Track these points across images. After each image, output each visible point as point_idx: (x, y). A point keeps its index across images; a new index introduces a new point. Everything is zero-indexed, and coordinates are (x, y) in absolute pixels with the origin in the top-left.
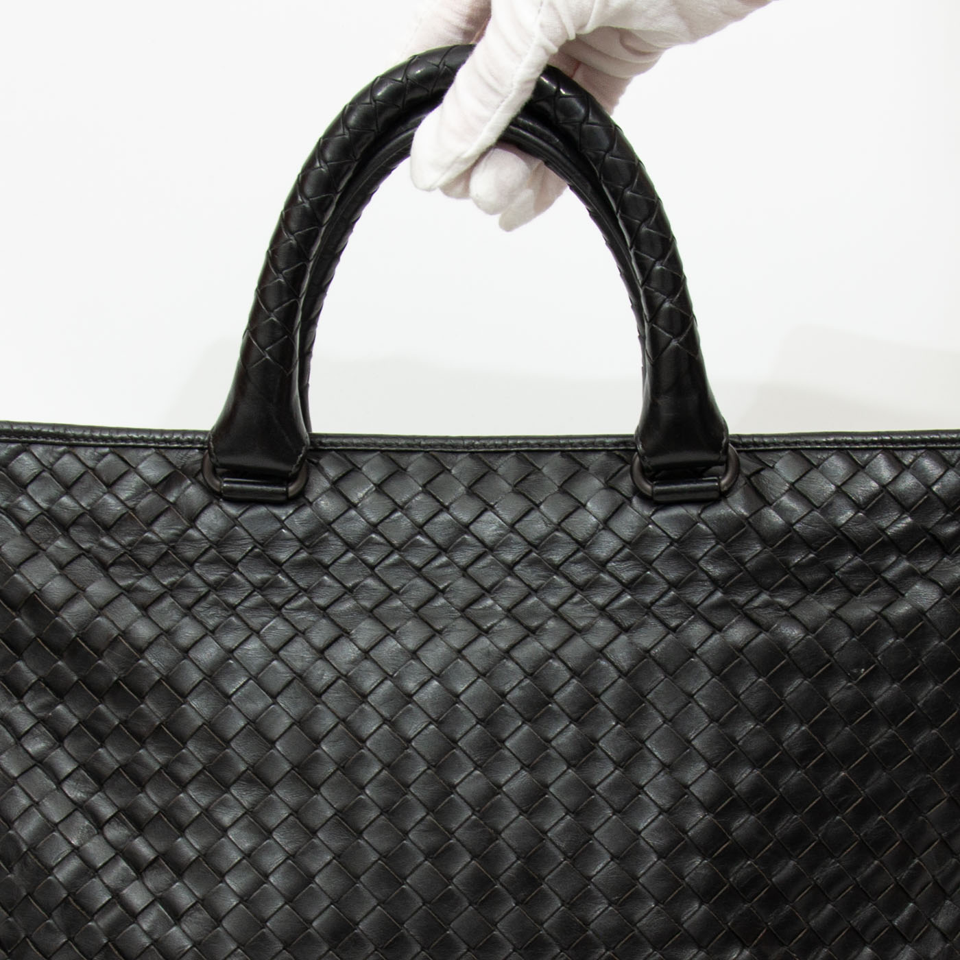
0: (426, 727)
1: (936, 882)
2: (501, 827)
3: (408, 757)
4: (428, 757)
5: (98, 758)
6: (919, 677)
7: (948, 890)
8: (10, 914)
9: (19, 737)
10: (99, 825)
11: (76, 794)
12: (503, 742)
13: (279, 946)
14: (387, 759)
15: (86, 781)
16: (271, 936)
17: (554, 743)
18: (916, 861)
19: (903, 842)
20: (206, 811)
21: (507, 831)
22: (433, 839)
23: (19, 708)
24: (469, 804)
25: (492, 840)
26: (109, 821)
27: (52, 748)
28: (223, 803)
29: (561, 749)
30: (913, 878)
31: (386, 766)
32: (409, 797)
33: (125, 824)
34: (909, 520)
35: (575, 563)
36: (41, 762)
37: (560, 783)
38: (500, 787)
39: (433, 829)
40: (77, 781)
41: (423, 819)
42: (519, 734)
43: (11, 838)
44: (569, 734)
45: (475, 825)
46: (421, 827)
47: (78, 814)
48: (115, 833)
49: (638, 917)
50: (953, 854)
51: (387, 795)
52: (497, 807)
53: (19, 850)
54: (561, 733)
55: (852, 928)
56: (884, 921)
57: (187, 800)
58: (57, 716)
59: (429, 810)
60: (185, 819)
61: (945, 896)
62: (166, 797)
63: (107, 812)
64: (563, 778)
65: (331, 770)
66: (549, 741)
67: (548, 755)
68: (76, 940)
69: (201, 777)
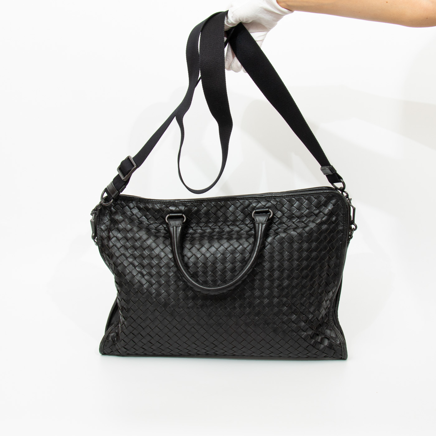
0: (211, 255)
1: (318, 283)
2: (227, 275)
3: (207, 261)
4: (211, 262)
5: (143, 262)
6: (312, 242)
7: (321, 285)
8: (126, 295)
9: (127, 258)
10: (143, 276)
11: (139, 270)
12: (226, 258)
13: (182, 300)
14: (203, 262)
15: (140, 267)
16: (180, 298)
17: (237, 258)
18: (314, 279)
19: (311, 276)
20: (166, 273)
21: (228, 276)
22: (213, 278)
23: (127, 252)
24: (220, 271)
25: (225, 278)
26: (145, 275)
27: (134, 260)
28: (169, 271)
29: (238, 259)
30: (314, 283)
31: (203, 263)
32: (208, 269)
33: (148, 275)
34: (308, 210)
35: (241, 225)
36: (131, 263)
37: (238, 266)
38: (226, 267)
39: (213, 276)
40: (139, 267)
41: (211, 274)
42: (230, 257)
43: (126, 279)
44: (240, 256)
45: (221, 275)
46: (210, 276)
47: (139, 274)
48: (146, 277)
49: (255, 293)
50: (322, 277)
51: (203, 269)
52: (226, 271)
53: (127, 281)
54: (238, 256)
55: (302, 294)
56: (308, 292)
57: (162, 271)
58: (135, 254)
59: (212, 272)
60: (162, 274)
61: (321, 286)
62: (158, 270)
63: (145, 273)
64: (239, 265)
65: (192, 264)
66: (236, 258)
67: (236, 261)
68: (140, 299)
69: (165, 266)
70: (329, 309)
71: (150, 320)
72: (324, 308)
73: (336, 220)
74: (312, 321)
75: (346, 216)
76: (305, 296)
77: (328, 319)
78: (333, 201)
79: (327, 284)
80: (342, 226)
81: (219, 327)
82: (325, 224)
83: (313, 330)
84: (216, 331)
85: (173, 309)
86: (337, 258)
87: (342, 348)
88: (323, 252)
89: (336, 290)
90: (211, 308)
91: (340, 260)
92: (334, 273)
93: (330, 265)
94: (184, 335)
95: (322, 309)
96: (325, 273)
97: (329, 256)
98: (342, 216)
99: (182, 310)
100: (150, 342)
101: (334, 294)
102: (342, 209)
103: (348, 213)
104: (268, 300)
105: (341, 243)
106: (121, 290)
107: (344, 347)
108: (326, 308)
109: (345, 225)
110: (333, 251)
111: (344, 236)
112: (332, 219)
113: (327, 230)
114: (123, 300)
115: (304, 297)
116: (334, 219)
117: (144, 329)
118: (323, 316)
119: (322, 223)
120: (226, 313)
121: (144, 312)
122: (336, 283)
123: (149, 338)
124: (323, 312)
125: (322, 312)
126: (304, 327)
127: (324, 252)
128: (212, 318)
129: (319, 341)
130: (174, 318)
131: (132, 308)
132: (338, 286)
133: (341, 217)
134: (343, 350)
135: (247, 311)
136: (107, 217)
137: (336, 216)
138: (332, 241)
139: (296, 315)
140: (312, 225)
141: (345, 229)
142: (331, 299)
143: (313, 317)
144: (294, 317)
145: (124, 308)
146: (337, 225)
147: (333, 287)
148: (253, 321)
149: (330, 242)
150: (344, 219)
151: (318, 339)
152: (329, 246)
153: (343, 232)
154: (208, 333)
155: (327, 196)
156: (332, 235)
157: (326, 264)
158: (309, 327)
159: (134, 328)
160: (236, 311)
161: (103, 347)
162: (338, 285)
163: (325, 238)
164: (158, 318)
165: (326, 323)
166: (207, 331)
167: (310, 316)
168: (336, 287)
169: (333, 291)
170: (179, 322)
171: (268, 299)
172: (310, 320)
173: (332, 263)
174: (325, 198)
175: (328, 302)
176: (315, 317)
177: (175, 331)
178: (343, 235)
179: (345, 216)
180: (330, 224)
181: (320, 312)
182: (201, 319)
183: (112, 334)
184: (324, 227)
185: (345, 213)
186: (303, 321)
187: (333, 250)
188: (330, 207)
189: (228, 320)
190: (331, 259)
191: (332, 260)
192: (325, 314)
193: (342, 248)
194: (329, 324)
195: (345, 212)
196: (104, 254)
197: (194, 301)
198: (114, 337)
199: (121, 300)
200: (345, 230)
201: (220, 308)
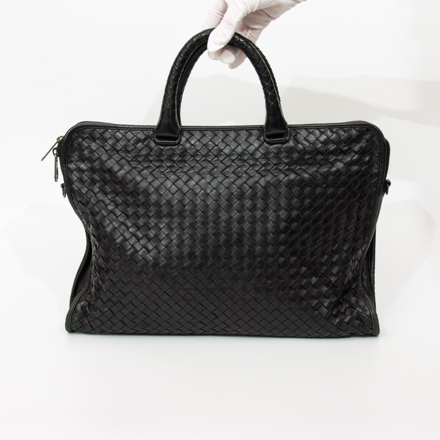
0: (213, 202)
1: (344, 238)
2: (232, 227)
3: (208, 209)
4: (213, 210)
5: (127, 211)
6: (339, 187)
7: (347, 240)
8: (105, 251)
9: (106, 206)
10: (128, 228)
11: (121, 220)
12: (232, 205)
13: (176, 259)
14: (203, 210)
15: (124, 217)
16: (173, 256)
17: (246, 206)
18: (339, 233)
19: (335, 229)
20: (156, 224)
21: (234, 228)
22: (215, 231)
23: (106, 198)
24: (224, 221)
25: (230, 231)
26: (130, 227)
27: (115, 208)
28: (160, 222)
29: (248, 207)
30: (337, 238)
31: (202, 212)
32: (209, 220)
33: (134, 228)
34: (335, 146)
35: (250, 159)
36: (112, 212)
37: (247, 216)
38: (232, 217)
39: (215, 228)
40: (122, 217)
41: (212, 225)
42: (237, 203)
43: (105, 231)
44: (249, 203)
45: (226, 227)
46: (212, 228)
47: (122, 225)
48: (132, 230)
49: (268, 250)
50: (348, 231)
51: (203, 219)
52: (231, 222)
53: (107, 234)
54: (247, 203)
55: (322, 251)
56: (330, 249)
57: (151, 221)
58: (116, 200)
59: (214, 223)
60: (151, 226)
61: (346, 242)
62: (145, 221)
63: (130, 225)
64: (248, 214)
65: (188, 213)
66: (244, 205)
67: (244, 209)
68: (122, 258)
69: (155, 215)
70: (357, 271)
71: (135, 284)
72: (351, 269)
73: (369, 161)
74: (336, 285)
75: (383, 156)
76: (326, 253)
77: (357, 285)
78: (367, 136)
79: (355, 240)
80: (377, 168)
81: (222, 293)
82: (356, 165)
83: (337, 296)
84: (218, 298)
85: (163, 270)
86: (369, 208)
87: (372, 319)
88: (351, 200)
89: (366, 248)
90: (213, 268)
91: (372, 211)
92: (364, 227)
93: (359, 217)
94: (176, 303)
95: (349, 271)
96: (353, 226)
97: (359, 206)
98: (378, 156)
99: (176, 271)
100: (132, 313)
101: (364, 253)
102: (378, 147)
103: (385, 151)
104: (284, 259)
105: (375, 189)
106: (99, 245)
107: (375, 317)
108: (354, 270)
109: (381, 168)
110: (364, 199)
111: (379, 181)
112: (364, 159)
113: (357, 172)
114: (101, 257)
115: (326, 255)
116: (367, 159)
117: (125, 296)
118: (350, 280)
119: (352, 163)
120: (230, 276)
121: (126, 274)
122: (366, 240)
123: (131, 307)
124: (350, 275)
125: (348, 275)
126: (326, 292)
127: (353, 200)
128: (213, 281)
129: (342, 310)
130: (165, 282)
131: (111, 268)
132: (369, 243)
133: (376, 157)
134: (373, 322)
135: (257, 273)
136: (75, 153)
137: (370, 155)
138: (364, 187)
139: (316, 277)
140: (340, 165)
141: (381, 172)
142: (360, 259)
143: (337, 280)
144: (314, 280)
145: (102, 268)
146: (371, 166)
147: (363, 245)
148: (265, 285)
149: (360, 188)
150: (380, 160)
151: (341, 308)
152: (360, 193)
153: (378, 176)
154: (207, 300)
155: (360, 129)
156: (364, 179)
157: (355, 215)
158: (332, 292)
159: (113, 294)
160: (243, 273)
161: (71, 321)
162: (369, 241)
163: (355, 182)
164: (144, 281)
165: (353, 289)
166: (206, 298)
167: (333, 279)
168: (366, 245)
169: (363, 249)
170: (171, 287)
171: (283, 257)
172: (333, 284)
173: (362, 214)
174: (357, 131)
175: (356, 262)
176: (340, 281)
177: (165, 297)
178: (378, 179)
179: (381, 157)
180: (361, 165)
181: (345, 274)
182: (199, 282)
183: (82, 303)
184: (355, 168)
185: (382, 152)
186: (325, 285)
187: (364, 197)
188: (363, 144)
189: (234, 283)
190: (360, 209)
191: (362, 210)
192: (352, 278)
193: (376, 196)
194: (358, 291)
195: (382, 150)
196: (75, 200)
197: (191, 259)
198: (84, 307)
199: (99, 258)
200: (380, 174)
201: (223, 268)
